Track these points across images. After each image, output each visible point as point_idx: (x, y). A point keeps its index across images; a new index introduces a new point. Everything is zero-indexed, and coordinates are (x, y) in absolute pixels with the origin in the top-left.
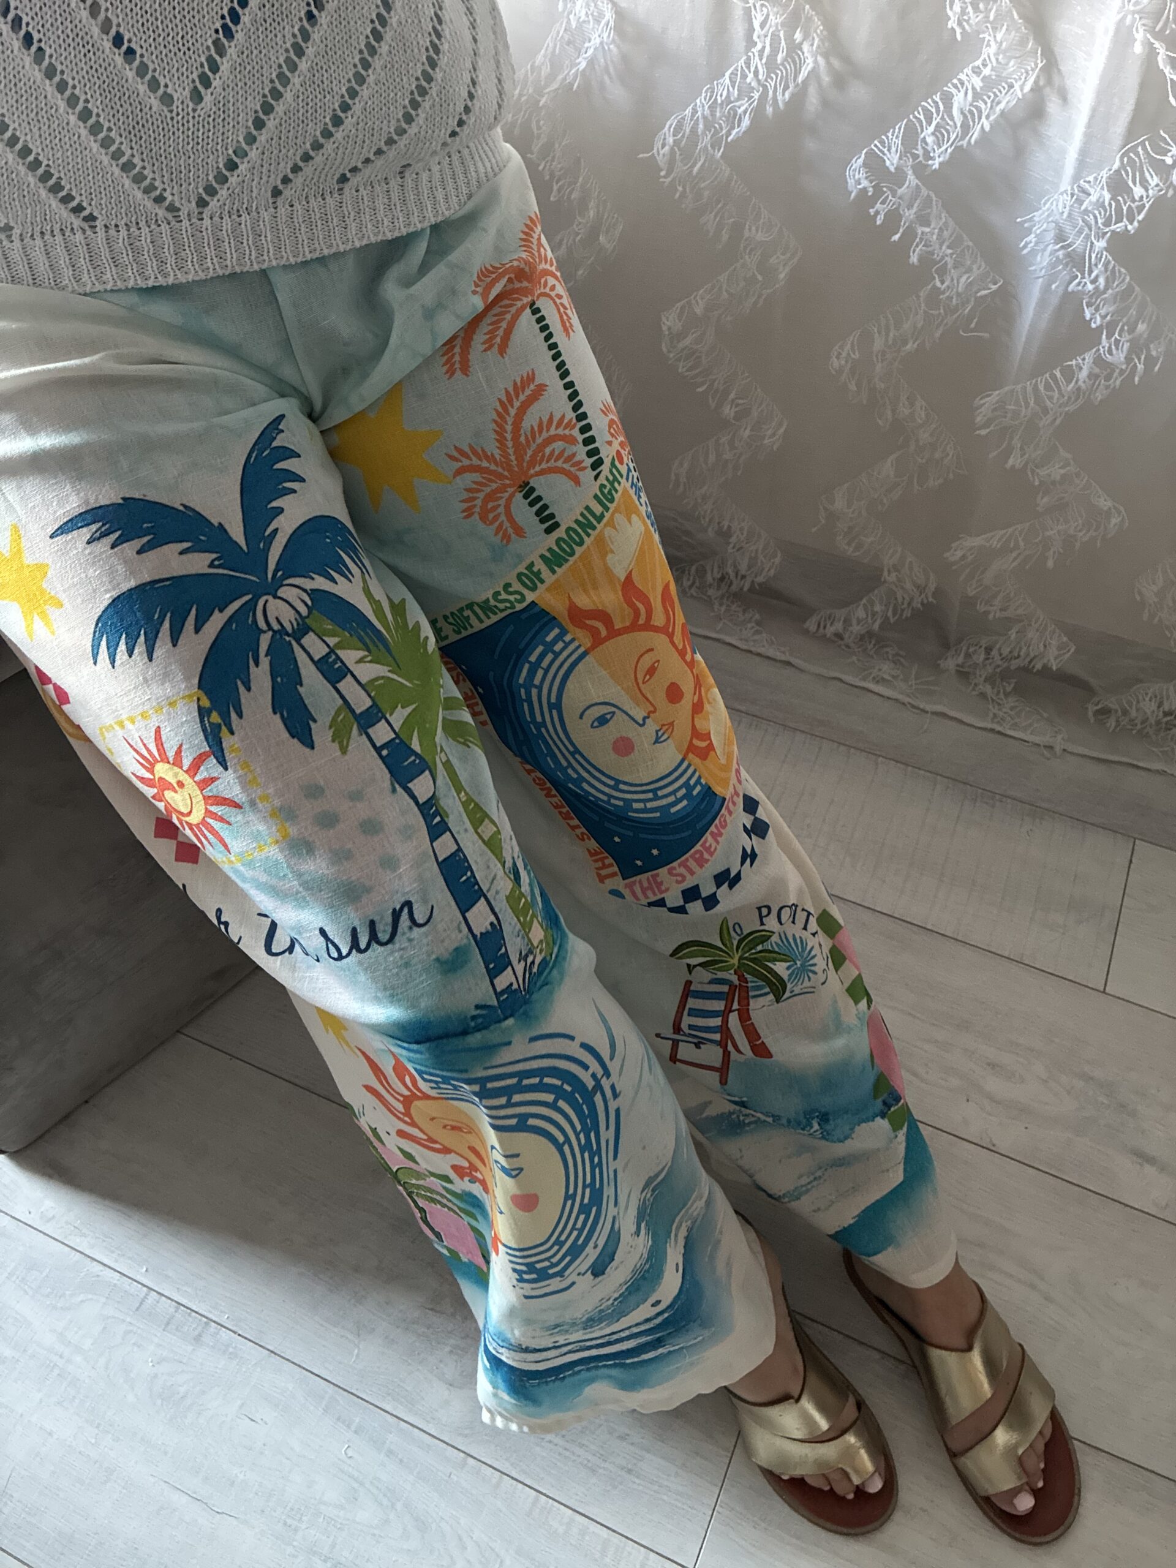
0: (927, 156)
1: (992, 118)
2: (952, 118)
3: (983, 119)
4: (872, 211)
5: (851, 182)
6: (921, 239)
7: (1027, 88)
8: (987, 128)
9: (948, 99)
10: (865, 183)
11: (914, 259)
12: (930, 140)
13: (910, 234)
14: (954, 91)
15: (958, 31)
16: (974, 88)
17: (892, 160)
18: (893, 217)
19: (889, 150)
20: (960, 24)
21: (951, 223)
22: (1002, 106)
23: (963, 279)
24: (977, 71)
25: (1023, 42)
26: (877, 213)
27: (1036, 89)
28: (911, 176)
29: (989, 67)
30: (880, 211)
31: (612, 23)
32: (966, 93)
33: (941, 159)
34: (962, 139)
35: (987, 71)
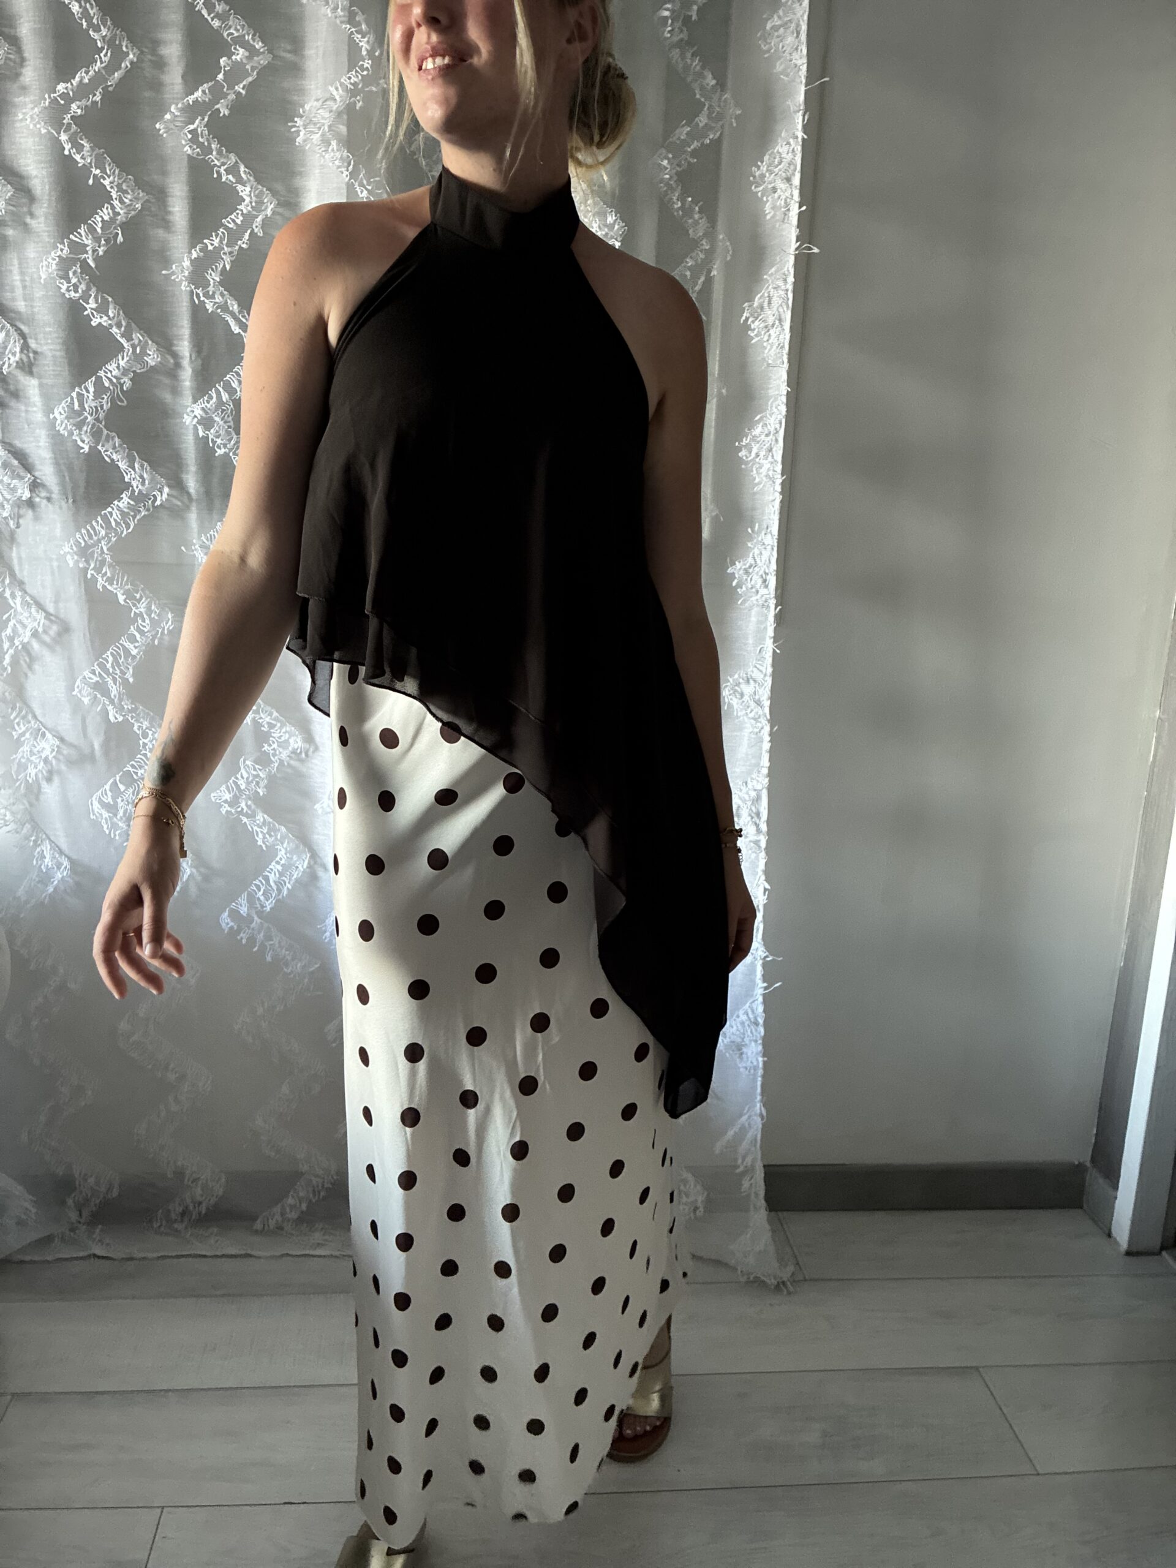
0: (262, 906)
1: (291, 883)
2: (271, 886)
3: (287, 884)
4: (239, 937)
5: (224, 925)
6: (270, 950)
7: (305, 867)
8: (290, 887)
9: (267, 879)
10: (231, 924)
11: (269, 959)
12: (262, 898)
13: (262, 945)
14: (268, 874)
15: (264, 846)
16: (278, 870)
17: (244, 910)
18: (252, 940)
19: (241, 906)
20: (264, 842)
21: (284, 938)
22: (295, 876)
23: (299, 965)
24: (278, 863)
25: (297, 847)
26: (242, 938)
27: (310, 866)
28: (256, 918)
29: (283, 860)
30: (244, 937)
31: (68, 867)
32: (275, 874)
33: (271, 906)
34: (279, 895)
35: (283, 862)
